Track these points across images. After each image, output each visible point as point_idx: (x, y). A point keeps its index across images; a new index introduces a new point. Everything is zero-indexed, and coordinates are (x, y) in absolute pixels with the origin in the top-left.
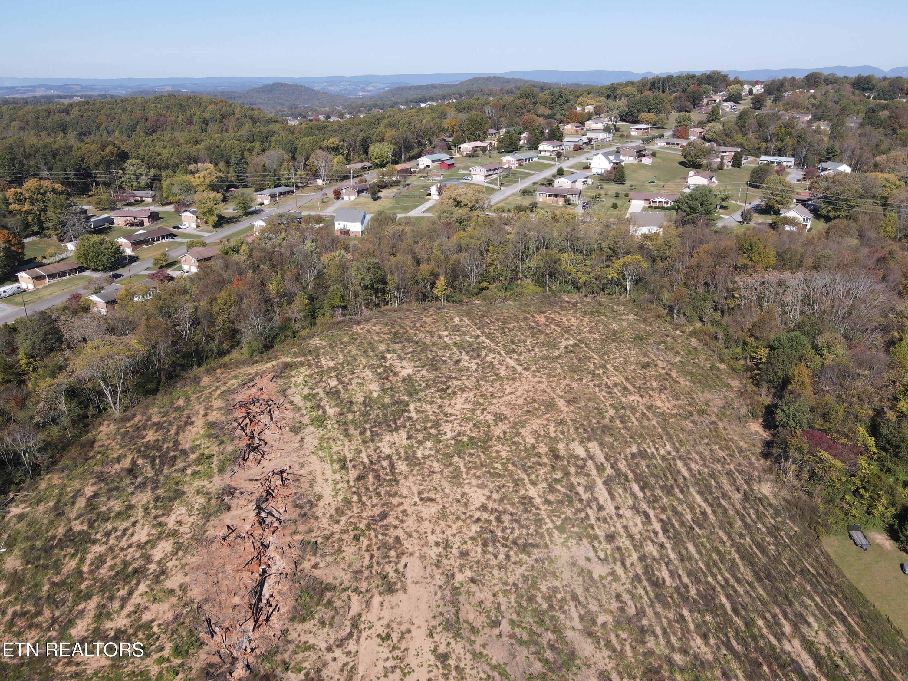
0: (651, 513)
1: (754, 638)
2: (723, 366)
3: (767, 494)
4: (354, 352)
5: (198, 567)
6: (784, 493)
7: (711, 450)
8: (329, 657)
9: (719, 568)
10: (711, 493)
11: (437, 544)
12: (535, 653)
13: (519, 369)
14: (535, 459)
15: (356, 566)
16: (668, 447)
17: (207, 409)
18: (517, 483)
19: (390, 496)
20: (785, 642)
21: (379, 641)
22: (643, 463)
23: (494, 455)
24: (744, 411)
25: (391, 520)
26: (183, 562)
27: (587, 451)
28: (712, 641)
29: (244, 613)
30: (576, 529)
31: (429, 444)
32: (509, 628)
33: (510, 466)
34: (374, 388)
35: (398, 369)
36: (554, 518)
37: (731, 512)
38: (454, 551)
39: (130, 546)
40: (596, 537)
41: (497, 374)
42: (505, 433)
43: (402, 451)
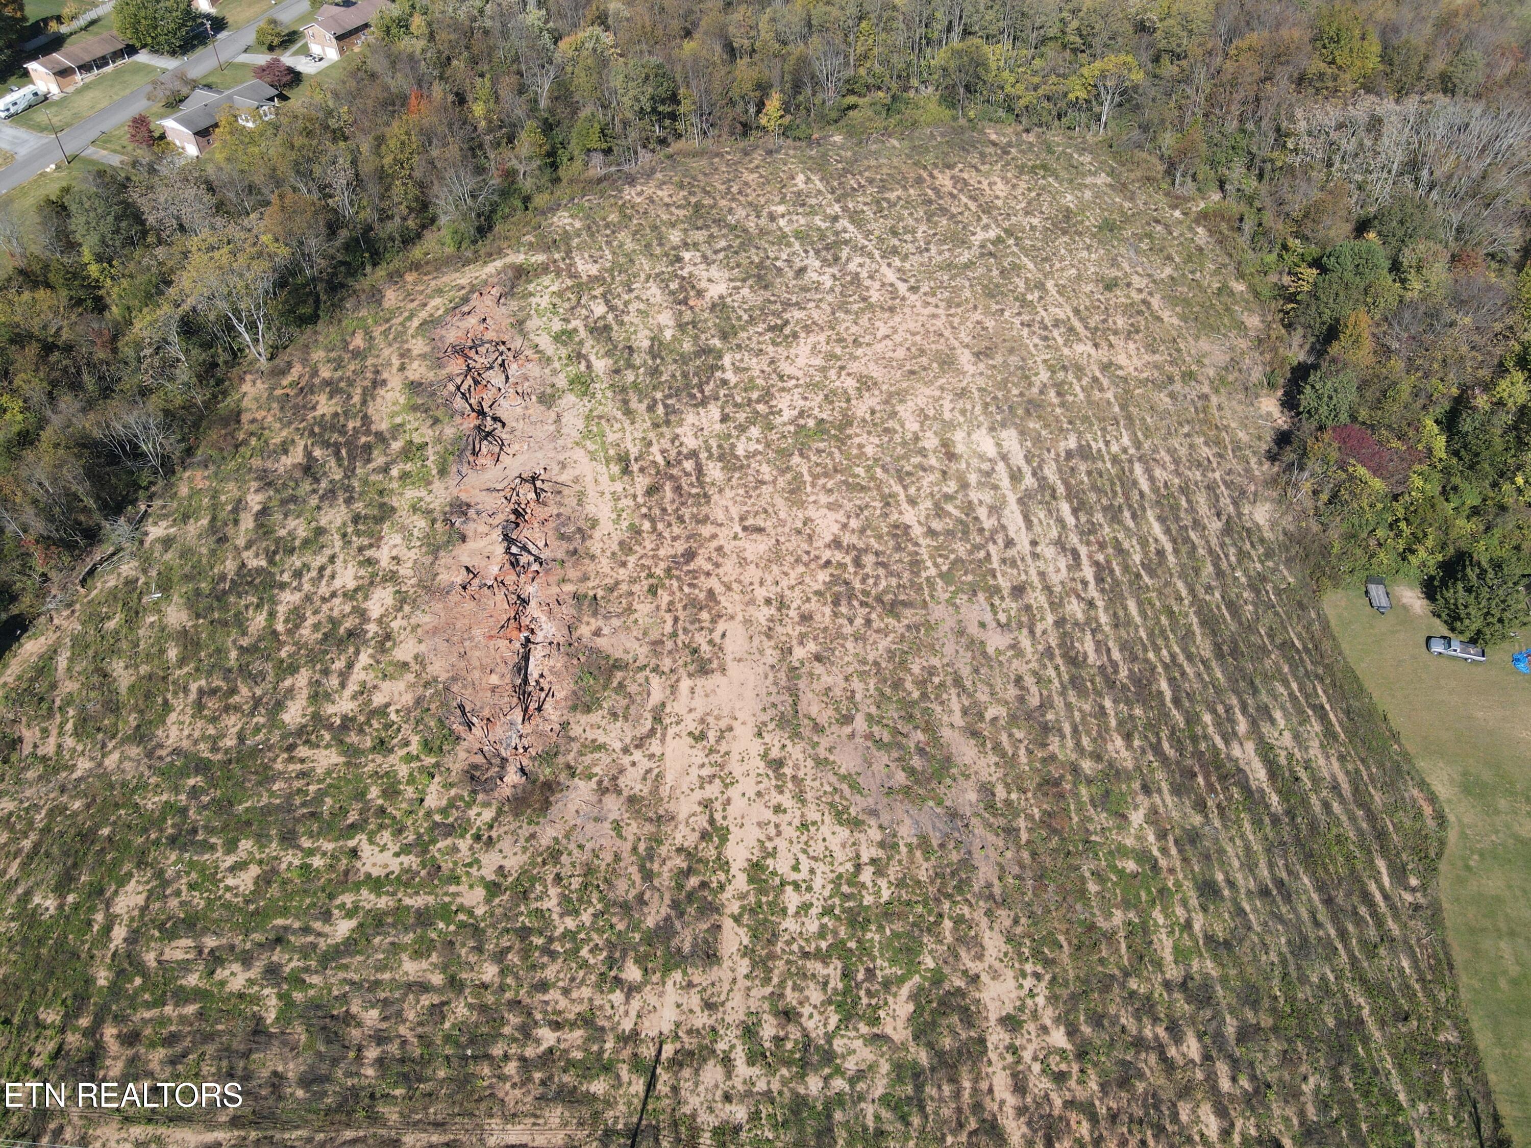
0: (1083, 551)
1: (1195, 739)
2: (1239, 287)
3: (1261, 522)
4: (629, 246)
5: (435, 631)
6: (1287, 521)
7: (1191, 446)
8: (626, 760)
9: (1166, 639)
10: (1177, 519)
11: (768, 602)
12: (899, 759)
13: (902, 288)
14: (916, 460)
15: (654, 635)
16: (1126, 441)
17: (402, 356)
18: (888, 501)
19: (698, 522)
20: (1235, 745)
21: (691, 741)
22: (1083, 467)
23: (855, 451)
24: (1257, 375)
25: (700, 562)
26: (413, 621)
27: (998, 445)
28: (1136, 743)
29: (508, 699)
30: (970, 578)
31: (754, 432)
32: (865, 726)
33: (879, 472)
34: (666, 318)
35: (703, 284)
36: (940, 560)
37: (1201, 551)
38: (793, 613)
39: (334, 595)
40: (997, 590)
41: (864, 299)
42: (873, 412)
43: (714, 443)
